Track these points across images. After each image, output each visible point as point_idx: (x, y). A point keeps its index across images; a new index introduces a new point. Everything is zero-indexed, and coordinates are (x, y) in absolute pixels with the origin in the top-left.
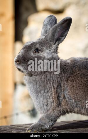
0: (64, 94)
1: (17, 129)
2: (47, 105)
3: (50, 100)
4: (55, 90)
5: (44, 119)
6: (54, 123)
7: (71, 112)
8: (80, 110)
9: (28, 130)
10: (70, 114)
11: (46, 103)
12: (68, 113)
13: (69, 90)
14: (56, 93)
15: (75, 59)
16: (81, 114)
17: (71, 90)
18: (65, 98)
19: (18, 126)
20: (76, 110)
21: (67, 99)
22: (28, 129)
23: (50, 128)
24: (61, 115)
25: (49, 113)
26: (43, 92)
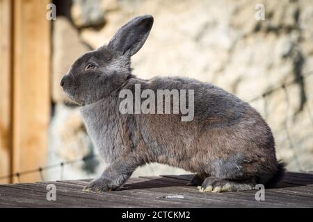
0: (140, 132)
1: (69, 187)
2: (113, 148)
3: (117, 141)
4: (125, 126)
5: (111, 171)
6: (128, 178)
7: (153, 161)
8: (167, 158)
9: (87, 188)
10: (152, 164)
11: (111, 146)
12: (148, 162)
13: (148, 126)
14: (127, 131)
15: (159, 79)
16: (169, 164)
17: (151, 127)
18: (141, 138)
19: (68, 182)
20: (160, 158)
21: (146, 140)
22: (85, 187)
23: (120, 185)
24: (138, 165)
25: (117, 160)
26: (105, 127)
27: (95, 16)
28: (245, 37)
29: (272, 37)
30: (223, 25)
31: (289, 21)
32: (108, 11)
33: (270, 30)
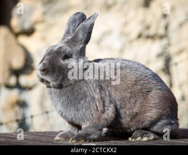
27: (27, 26)
28: (131, 42)
29: (149, 42)
30: (116, 33)
31: (161, 31)
32: (36, 22)
33: (148, 37)
